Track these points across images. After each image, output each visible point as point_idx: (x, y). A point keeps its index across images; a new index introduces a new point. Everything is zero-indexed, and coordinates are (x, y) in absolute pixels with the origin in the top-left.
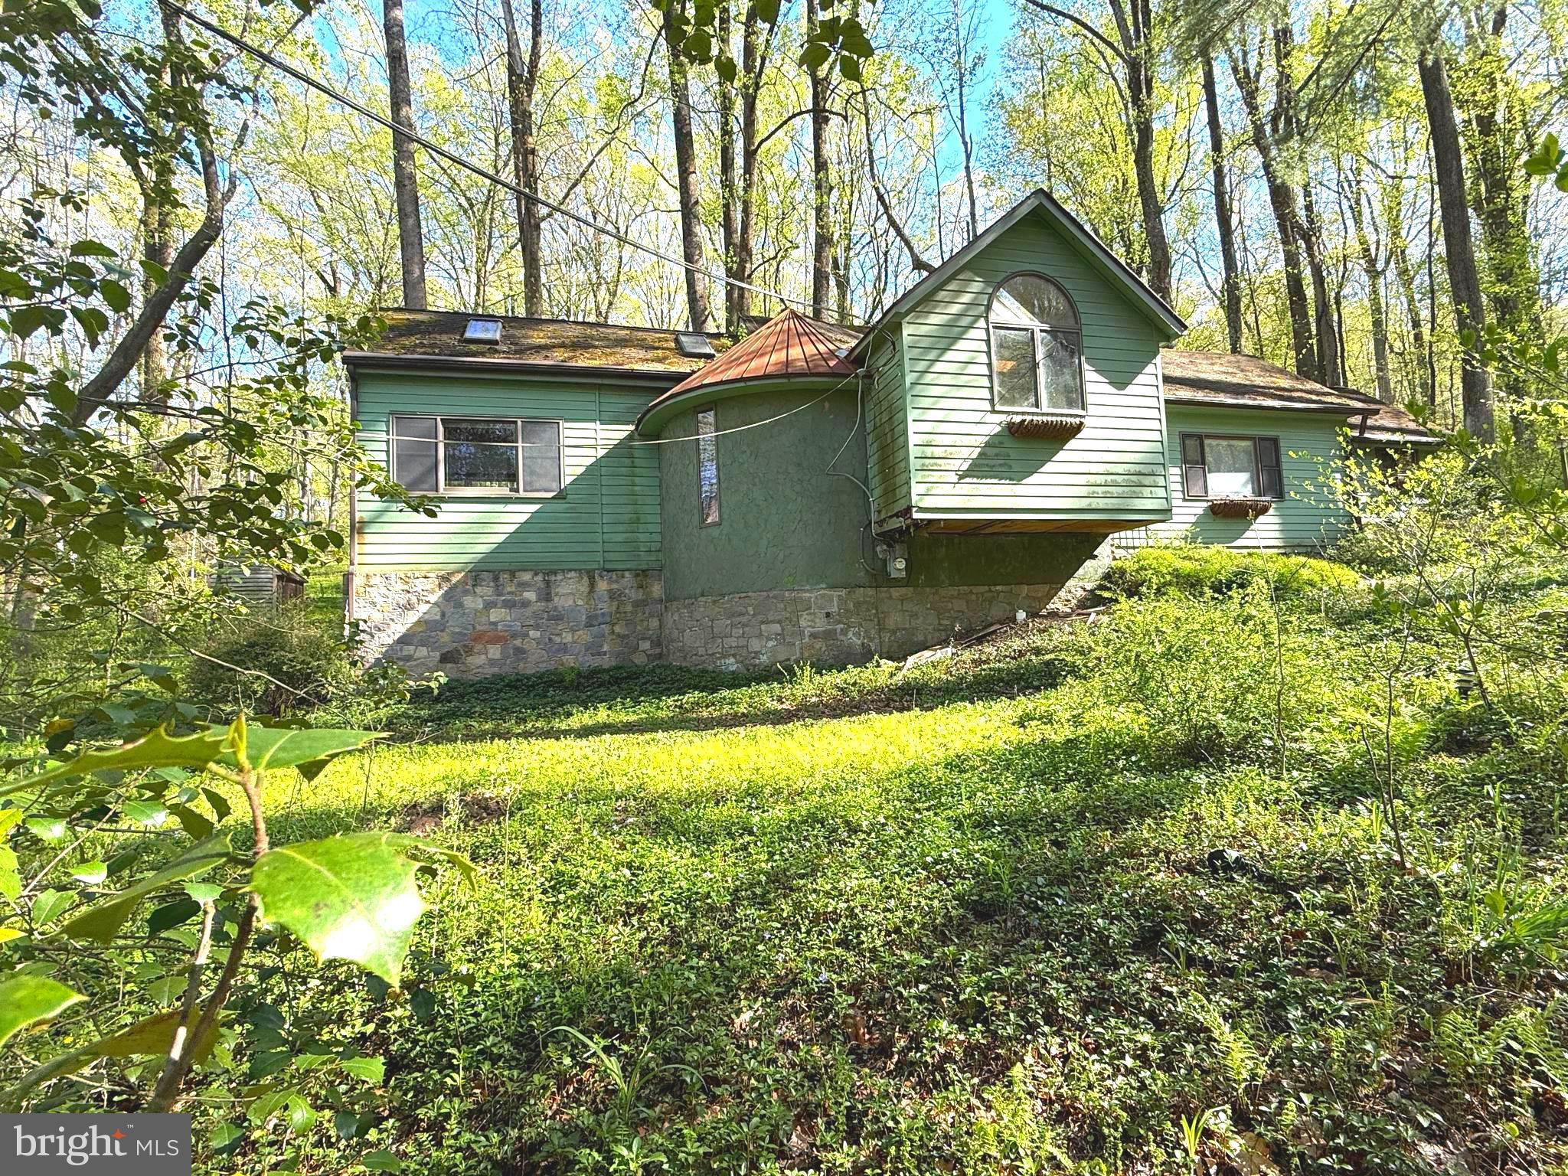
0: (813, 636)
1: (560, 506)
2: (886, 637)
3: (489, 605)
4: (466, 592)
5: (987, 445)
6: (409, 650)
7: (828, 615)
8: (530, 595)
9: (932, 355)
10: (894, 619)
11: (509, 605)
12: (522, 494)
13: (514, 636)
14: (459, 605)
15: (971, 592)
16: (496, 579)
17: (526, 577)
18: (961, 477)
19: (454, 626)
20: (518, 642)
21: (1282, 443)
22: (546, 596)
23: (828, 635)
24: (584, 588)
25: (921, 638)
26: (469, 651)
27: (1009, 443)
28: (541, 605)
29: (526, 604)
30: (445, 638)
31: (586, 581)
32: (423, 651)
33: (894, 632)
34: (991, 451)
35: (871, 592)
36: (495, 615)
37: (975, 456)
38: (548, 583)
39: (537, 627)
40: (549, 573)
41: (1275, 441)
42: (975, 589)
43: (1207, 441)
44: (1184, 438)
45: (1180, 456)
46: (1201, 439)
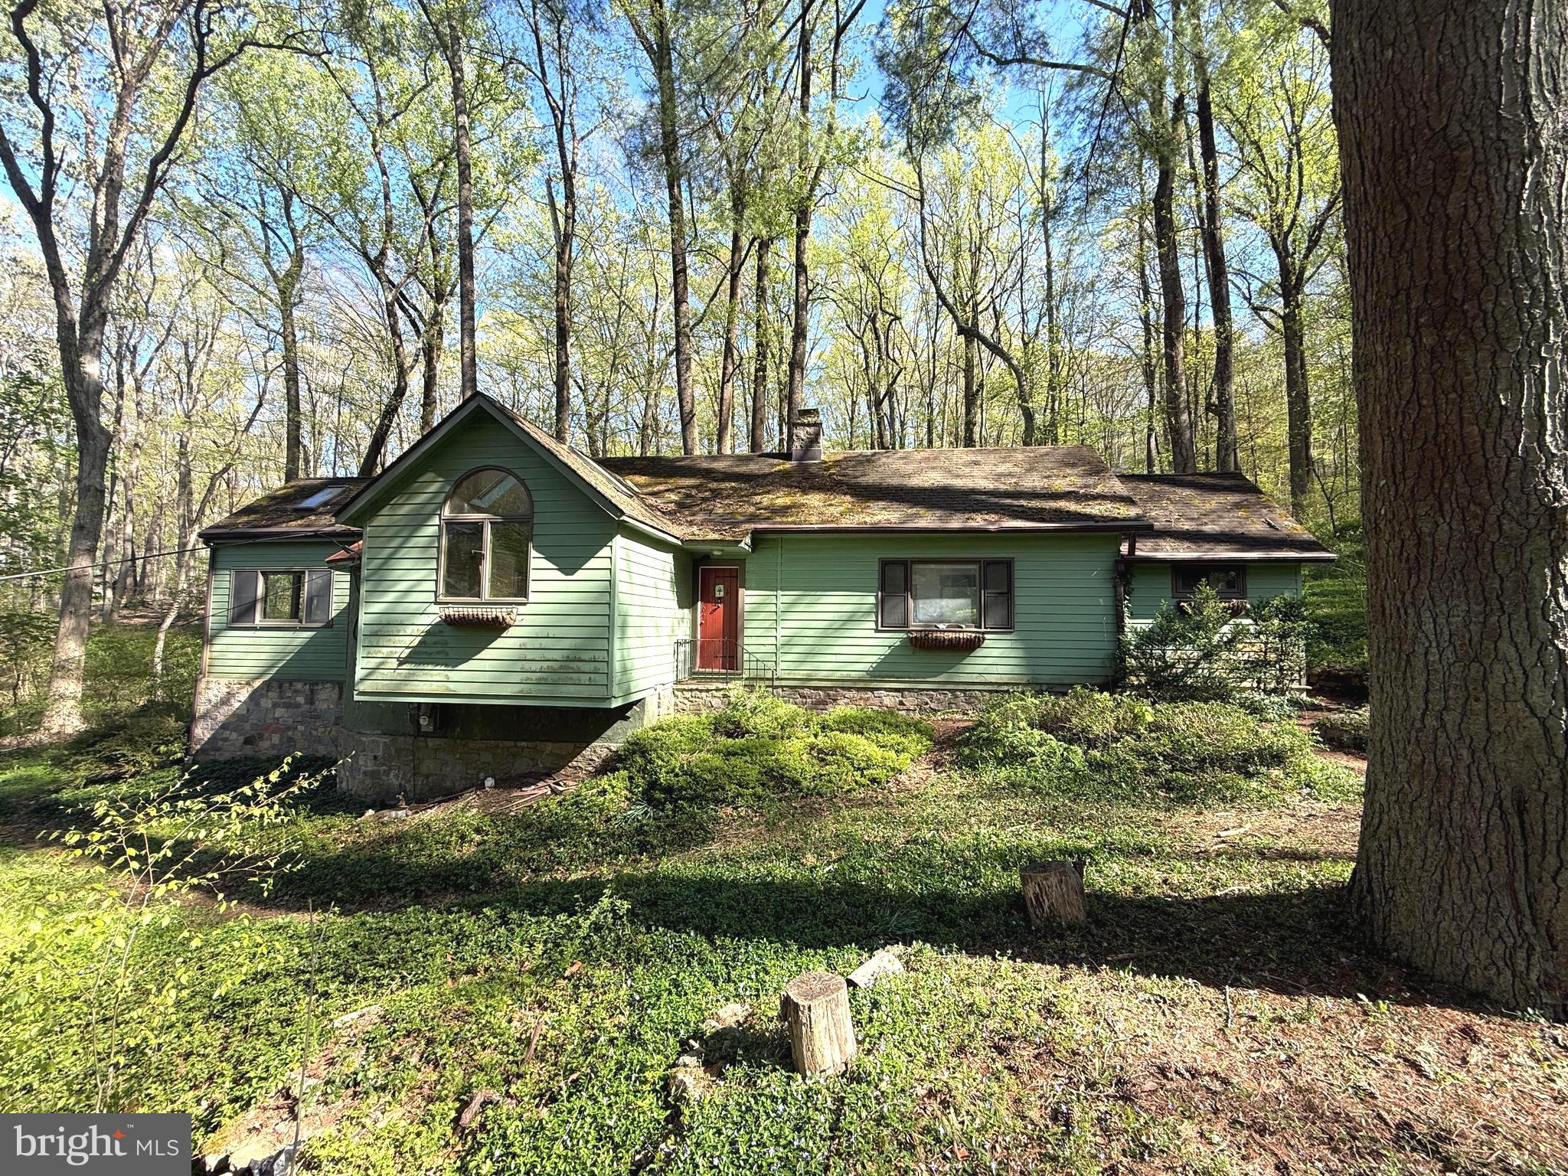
0: (365, 773)
1: (328, 633)
2: (420, 781)
3: (275, 706)
4: (262, 696)
5: (428, 633)
6: (227, 733)
7: (375, 758)
8: (301, 700)
9: (396, 543)
10: (428, 766)
11: (287, 706)
12: (304, 624)
13: (288, 728)
14: (258, 704)
15: (497, 746)
16: (280, 687)
17: (299, 686)
18: (401, 663)
19: (253, 719)
20: (290, 733)
21: (1017, 566)
22: (311, 701)
23: (373, 775)
24: (335, 695)
25: (449, 784)
26: (261, 737)
27: (448, 630)
28: (306, 707)
29: (298, 705)
30: (247, 726)
31: (336, 691)
32: (234, 735)
33: (427, 776)
34: (429, 640)
35: (410, 740)
36: (279, 712)
37: (415, 643)
38: (312, 691)
39: (301, 723)
40: (314, 683)
41: (1008, 564)
42: (501, 744)
43: (915, 567)
44: (885, 564)
45: (876, 584)
46: (906, 565)
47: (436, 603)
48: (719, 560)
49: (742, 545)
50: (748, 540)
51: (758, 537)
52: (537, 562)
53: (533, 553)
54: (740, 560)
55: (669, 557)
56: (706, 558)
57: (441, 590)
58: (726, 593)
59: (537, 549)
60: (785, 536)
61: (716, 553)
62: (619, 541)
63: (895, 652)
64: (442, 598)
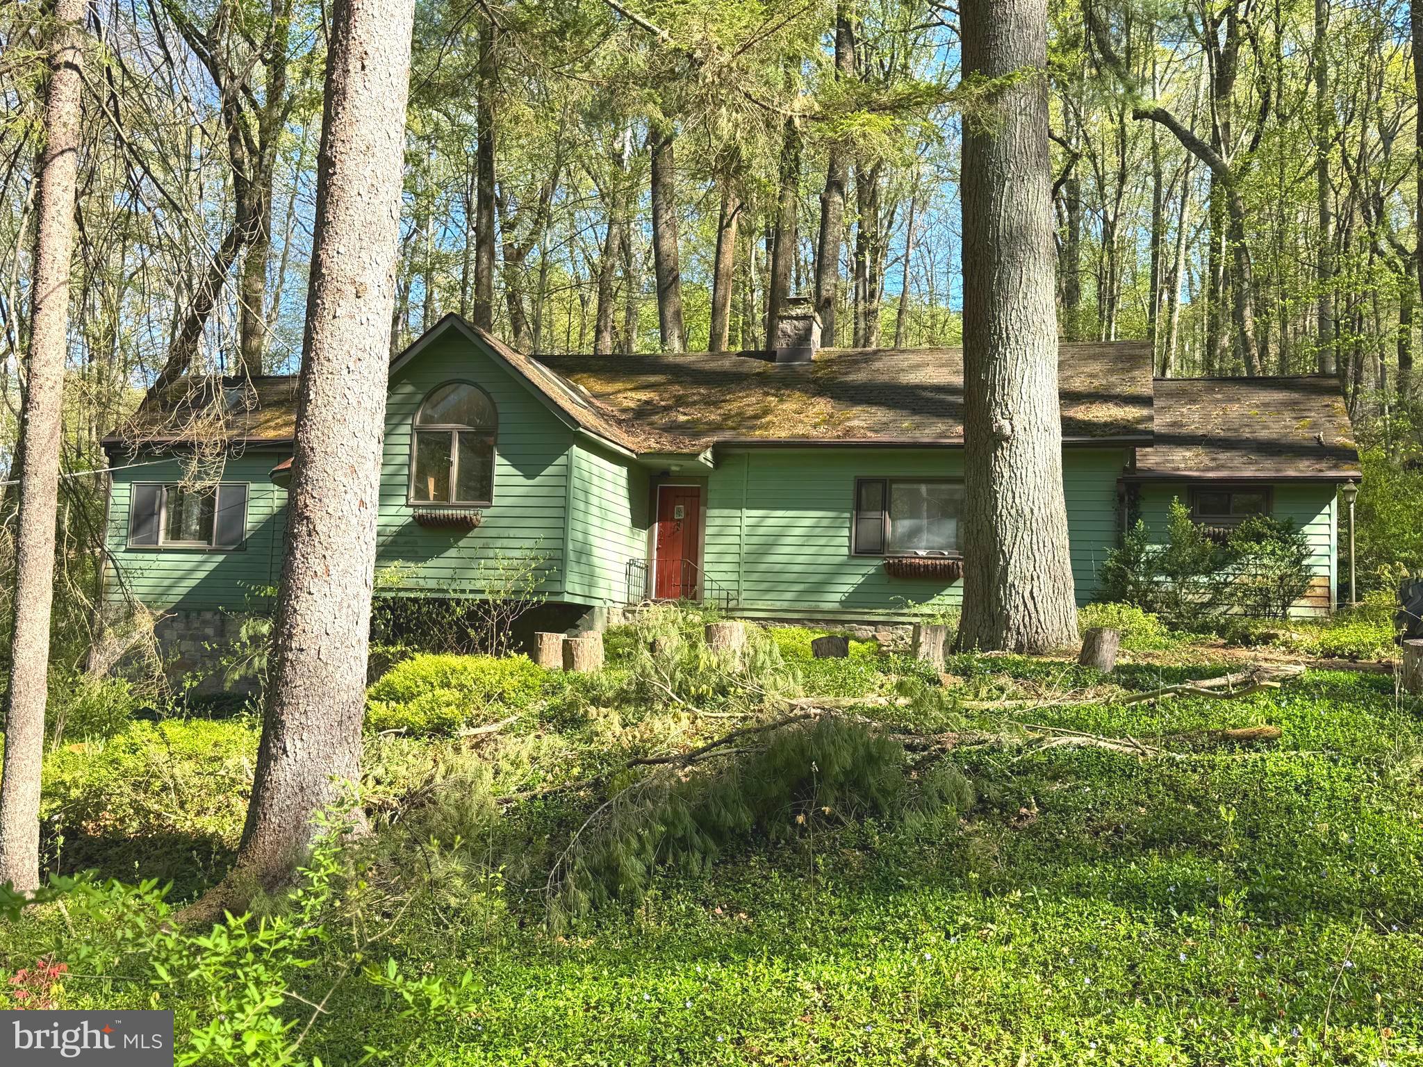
1: (240, 557)
3: (181, 637)
4: (167, 627)
5: (399, 534)
8: (209, 631)
11: (194, 638)
12: (216, 546)
13: (195, 664)
14: (162, 636)
16: (187, 617)
17: (209, 616)
22: (221, 632)
27: (418, 532)
28: (217, 639)
29: (206, 638)
34: (402, 539)
36: (186, 645)
37: (387, 543)
38: (223, 621)
40: (225, 613)
43: (894, 486)
44: (861, 483)
45: (850, 503)
46: (885, 484)
47: (407, 506)
48: (680, 477)
49: (701, 458)
50: (709, 455)
51: (720, 451)
52: (502, 468)
53: (498, 460)
54: (702, 476)
55: (623, 471)
56: (665, 474)
57: (412, 494)
58: (687, 514)
59: (501, 455)
60: (751, 451)
61: (674, 468)
62: (576, 450)
63: (869, 580)
64: (412, 501)
